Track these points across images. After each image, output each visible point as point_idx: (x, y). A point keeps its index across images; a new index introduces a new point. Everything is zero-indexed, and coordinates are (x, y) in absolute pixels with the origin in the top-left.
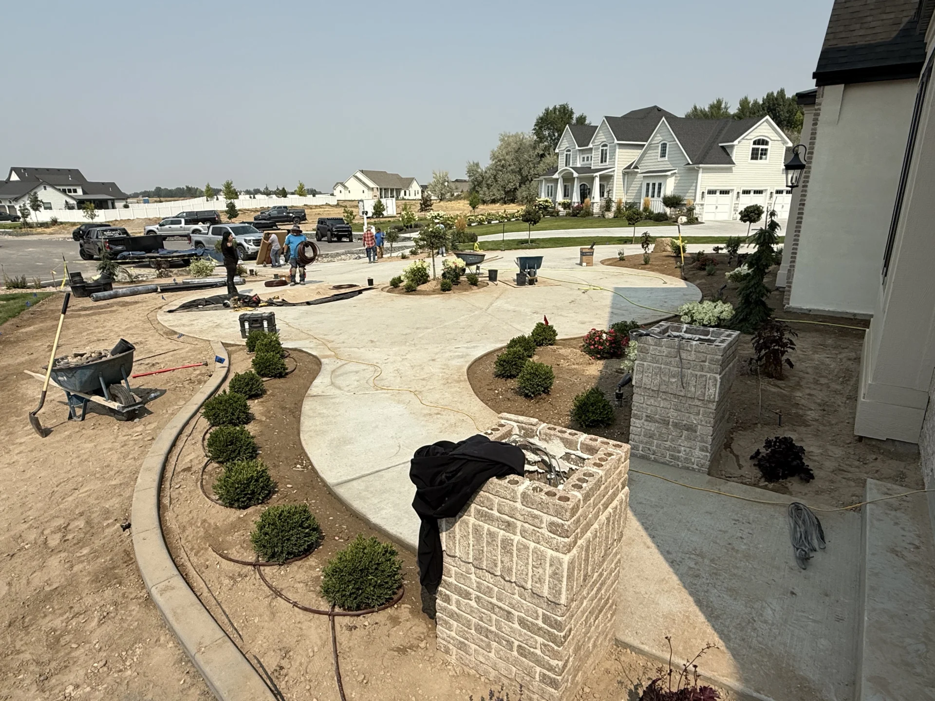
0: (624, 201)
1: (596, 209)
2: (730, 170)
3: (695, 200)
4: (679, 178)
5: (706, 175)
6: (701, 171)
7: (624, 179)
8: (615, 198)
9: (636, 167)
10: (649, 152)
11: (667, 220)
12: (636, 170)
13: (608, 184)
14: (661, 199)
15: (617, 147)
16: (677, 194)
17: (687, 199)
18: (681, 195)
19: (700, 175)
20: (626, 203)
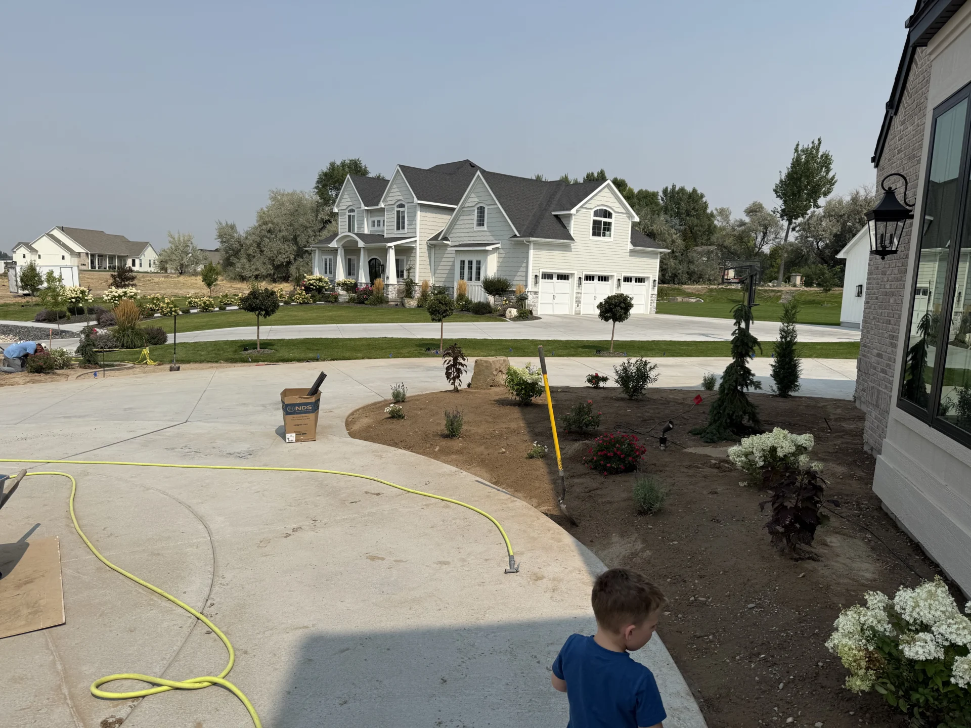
0: (431, 283)
1: (392, 294)
2: (567, 248)
3: (526, 286)
4: (503, 255)
5: (538, 252)
6: (532, 246)
7: (429, 253)
8: (418, 280)
9: (445, 238)
10: (462, 218)
11: (490, 312)
12: (445, 242)
13: (407, 261)
14: (480, 283)
15: (418, 208)
16: (503, 276)
17: (516, 284)
18: (508, 278)
19: (531, 252)
20: (434, 287)
